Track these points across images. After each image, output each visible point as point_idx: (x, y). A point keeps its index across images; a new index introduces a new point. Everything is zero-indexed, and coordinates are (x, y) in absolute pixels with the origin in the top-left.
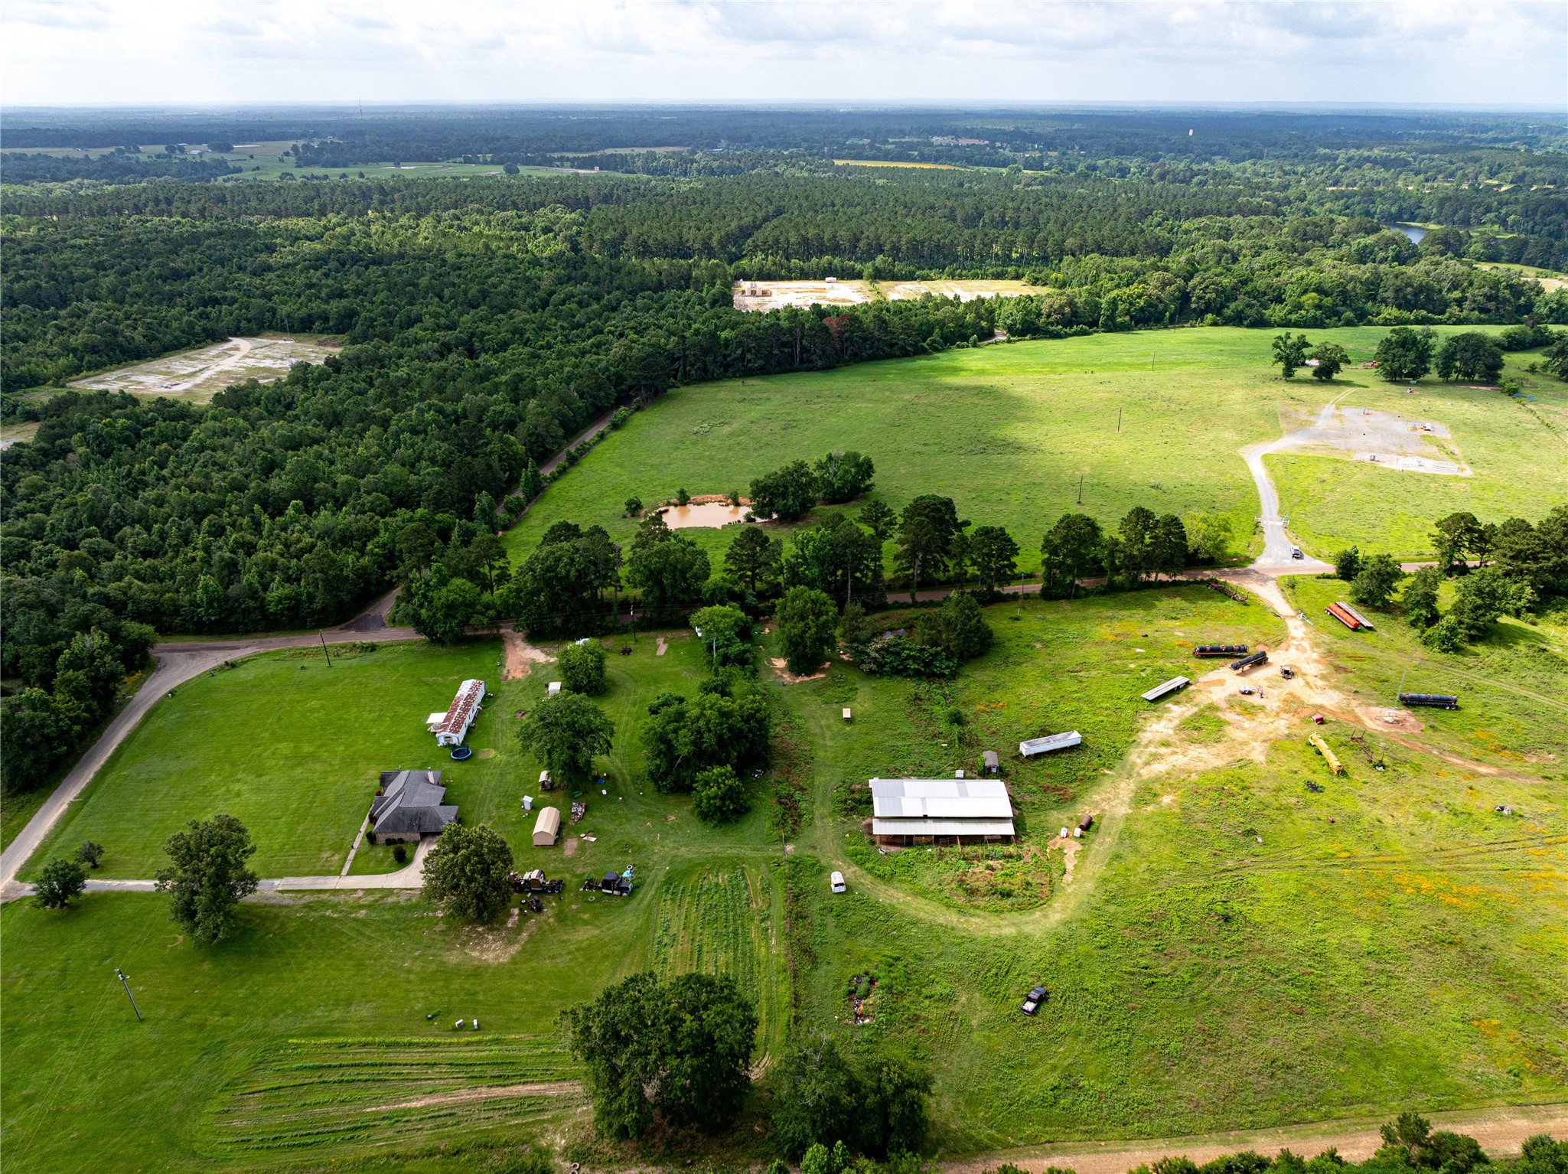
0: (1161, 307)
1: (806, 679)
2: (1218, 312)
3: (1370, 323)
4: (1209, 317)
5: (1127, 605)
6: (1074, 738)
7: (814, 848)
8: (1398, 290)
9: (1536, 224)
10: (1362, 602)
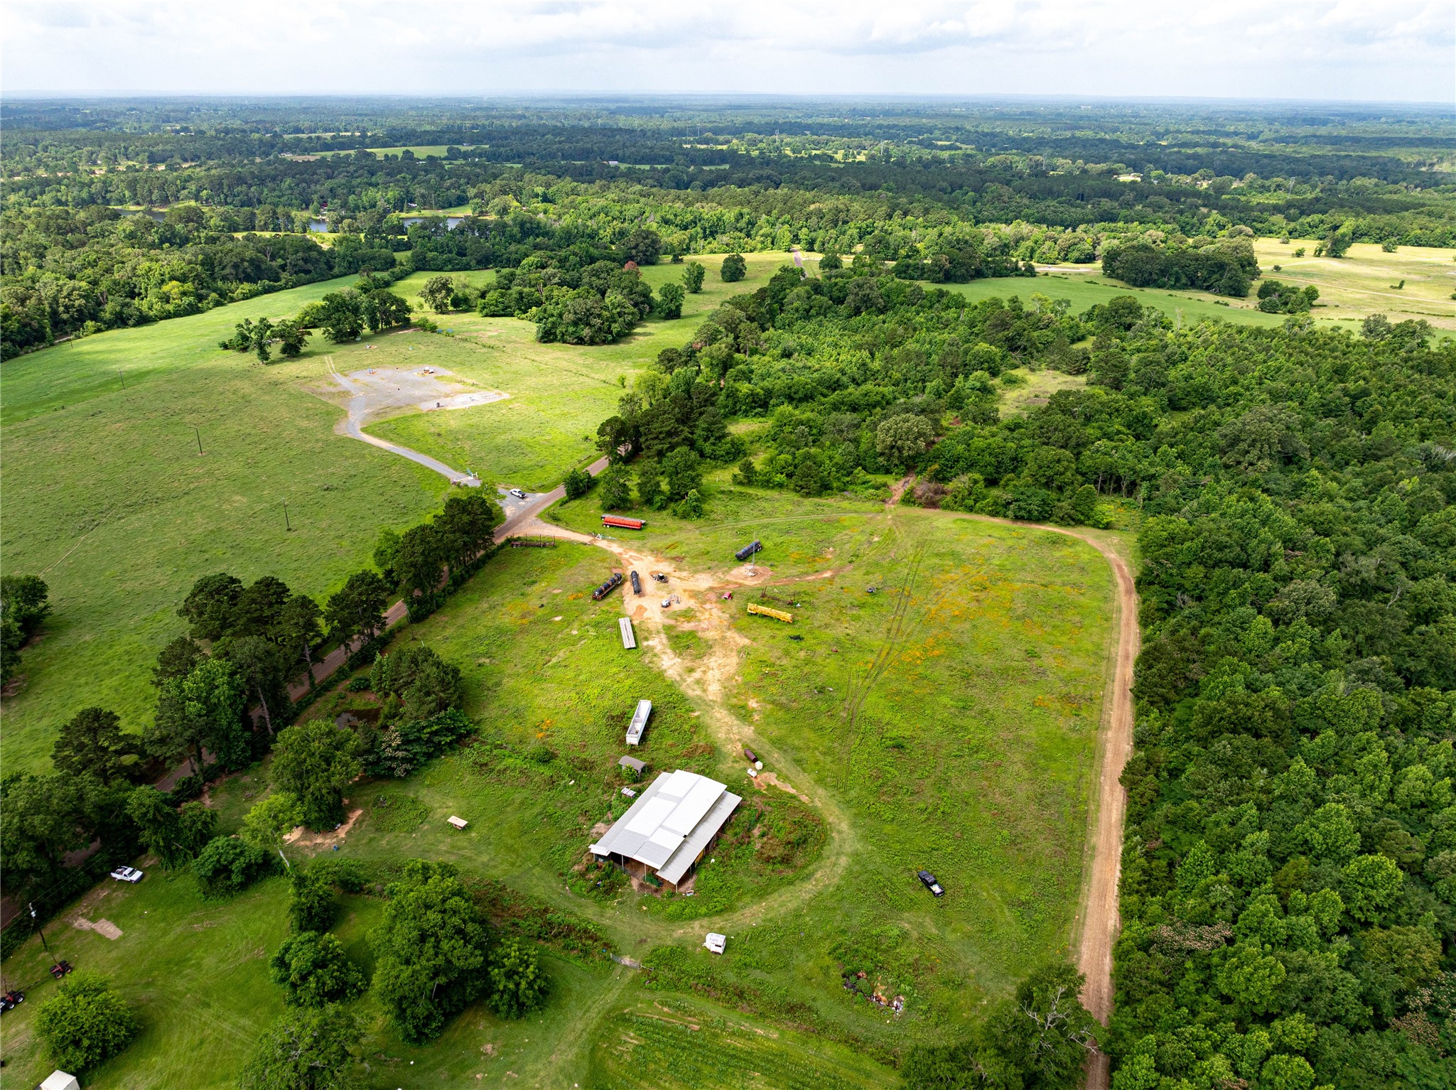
0: (35, 324)
1: (347, 827)
2: (94, 317)
3: (232, 300)
4: (90, 324)
5: (485, 591)
6: (644, 708)
7: (642, 941)
8: (236, 266)
9: (227, 196)
10: (611, 508)
